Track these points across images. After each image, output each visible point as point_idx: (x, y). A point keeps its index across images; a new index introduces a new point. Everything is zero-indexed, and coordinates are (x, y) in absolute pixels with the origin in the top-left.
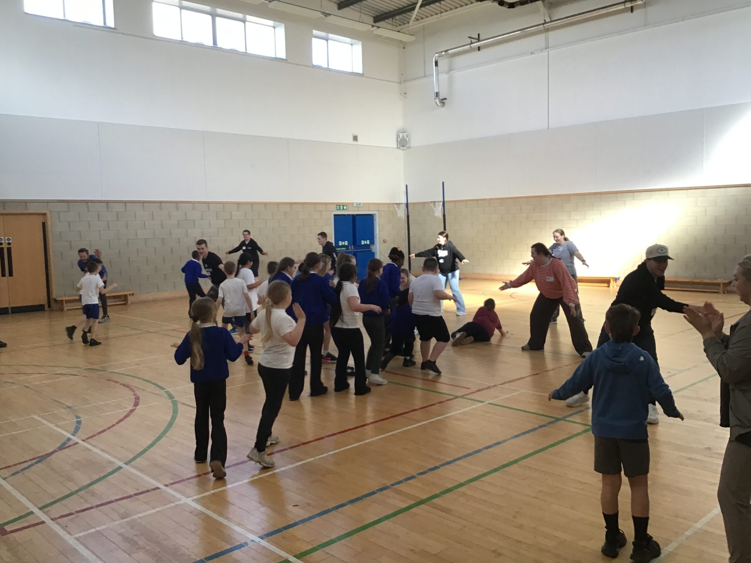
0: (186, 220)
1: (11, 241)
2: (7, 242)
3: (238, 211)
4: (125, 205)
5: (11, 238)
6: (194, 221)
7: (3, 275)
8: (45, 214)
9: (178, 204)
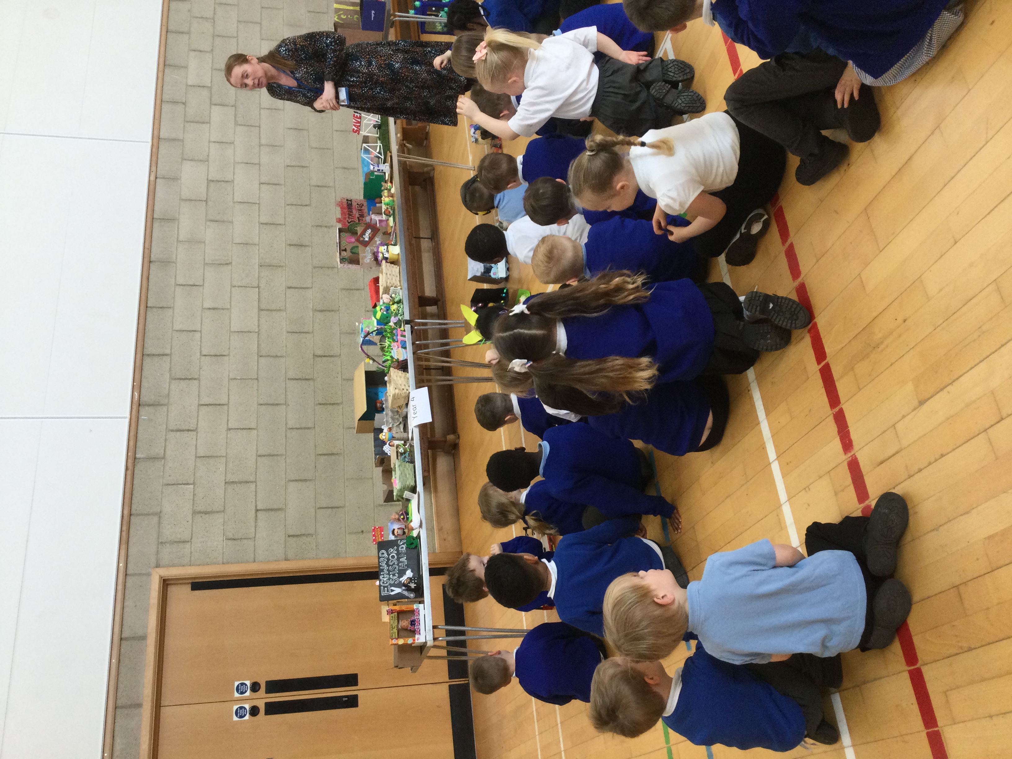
0: (206, 201)
1: (248, 683)
2: (248, 693)
3: (186, 67)
4: (148, 355)
5: (236, 684)
6: (209, 181)
7: (352, 702)
8: (166, 583)
9: (155, 216)
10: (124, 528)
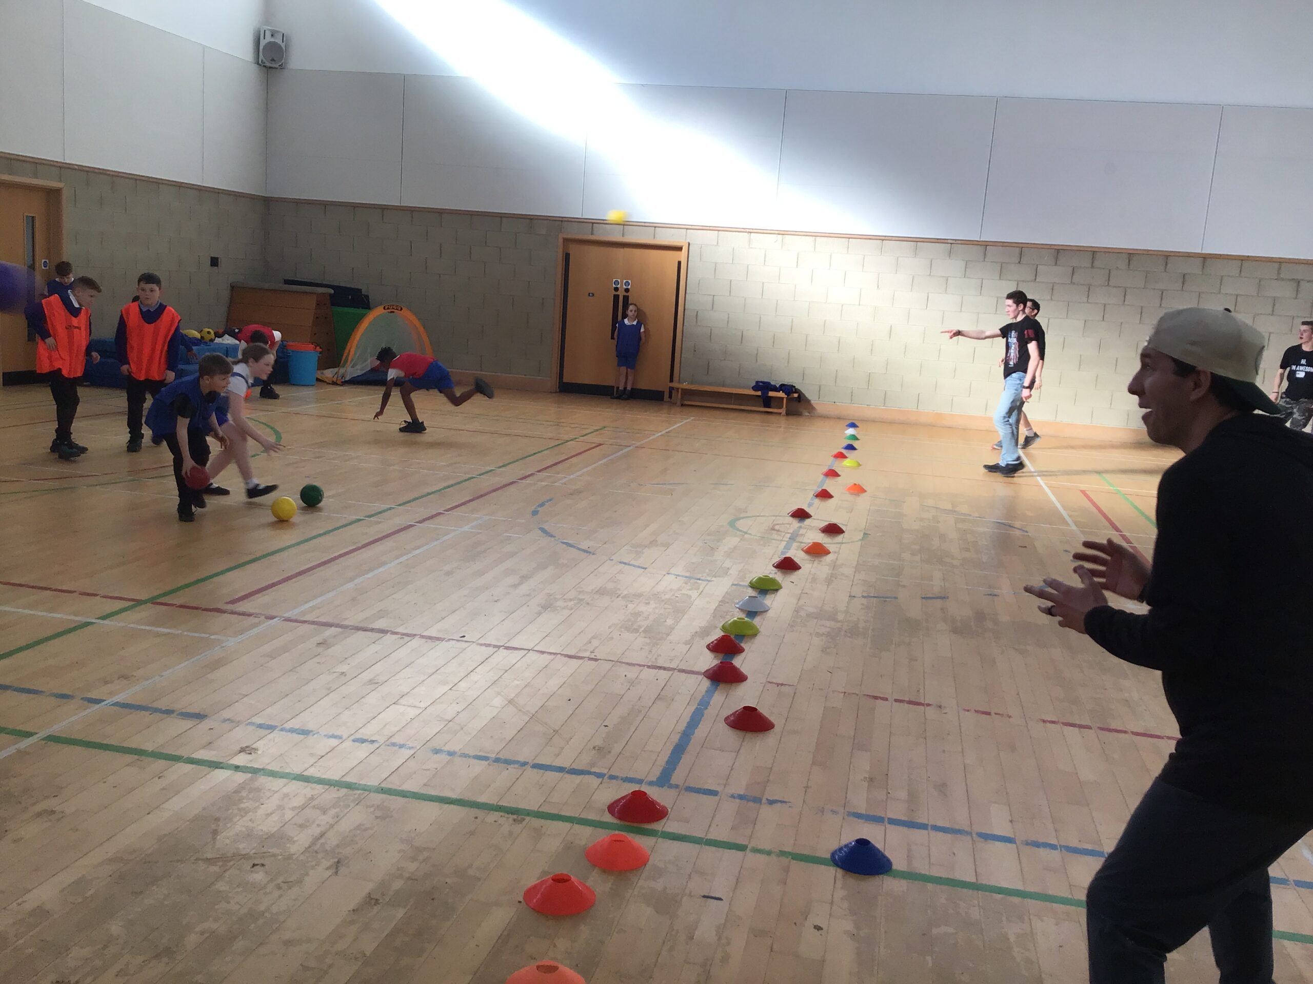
1: (629, 287)
2: (624, 287)
5: (630, 281)
8: (679, 249)
10: (711, 228)
